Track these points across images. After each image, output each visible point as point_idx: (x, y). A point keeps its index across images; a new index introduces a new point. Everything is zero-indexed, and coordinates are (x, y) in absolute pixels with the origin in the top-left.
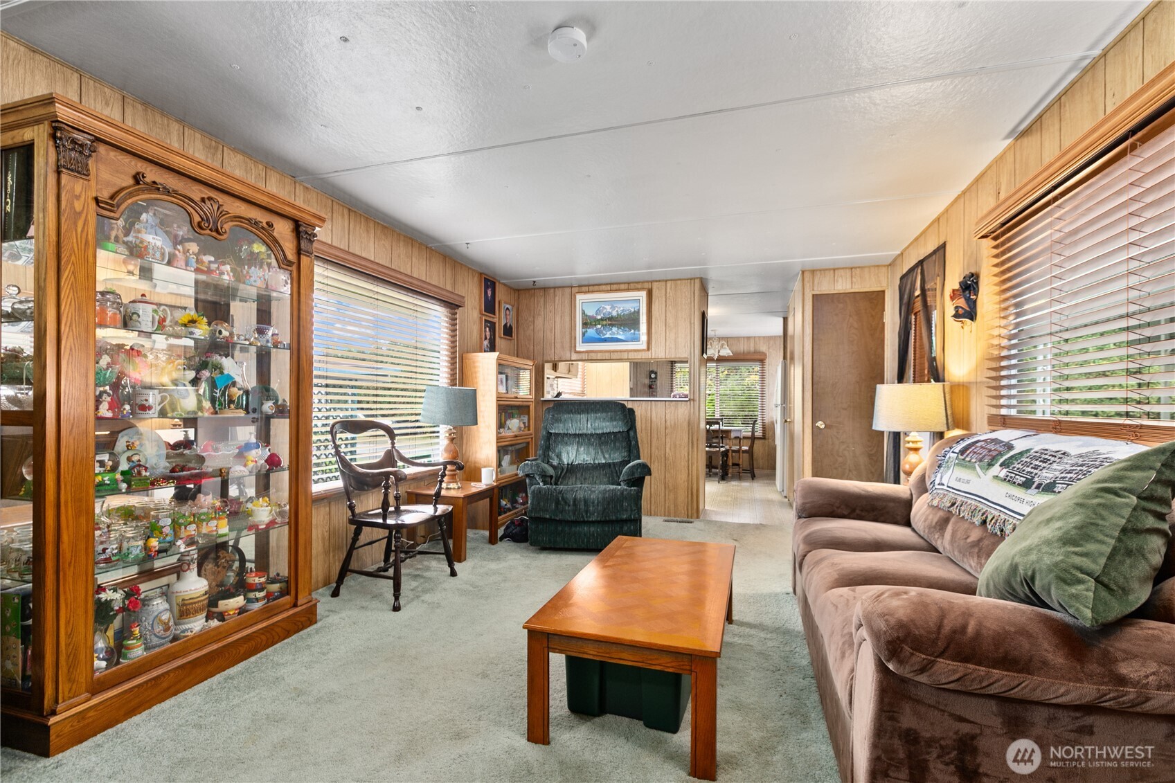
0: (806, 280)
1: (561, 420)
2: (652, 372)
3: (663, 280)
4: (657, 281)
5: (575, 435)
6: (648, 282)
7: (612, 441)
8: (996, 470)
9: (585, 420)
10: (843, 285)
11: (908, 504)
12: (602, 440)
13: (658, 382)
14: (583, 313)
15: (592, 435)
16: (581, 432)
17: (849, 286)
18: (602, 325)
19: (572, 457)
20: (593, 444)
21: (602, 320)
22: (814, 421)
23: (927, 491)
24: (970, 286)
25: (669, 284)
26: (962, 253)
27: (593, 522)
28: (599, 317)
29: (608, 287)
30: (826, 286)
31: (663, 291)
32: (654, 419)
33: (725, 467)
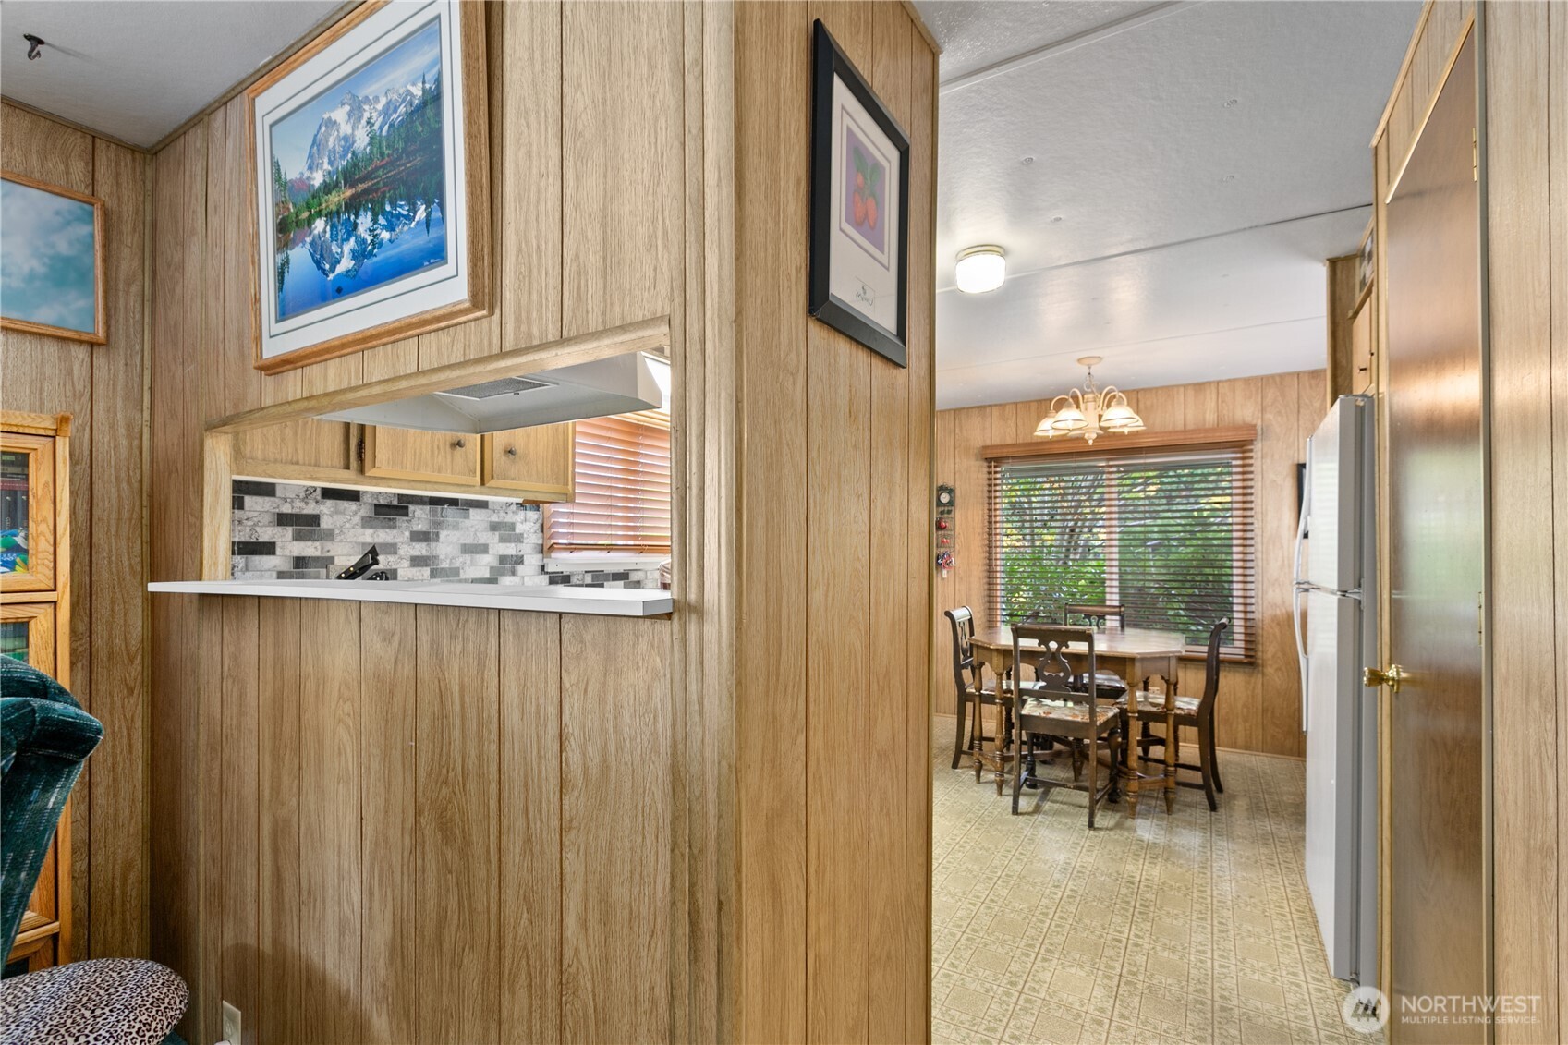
2: (942, 489)
13: (958, 513)
32: (513, 719)
33: (1118, 769)
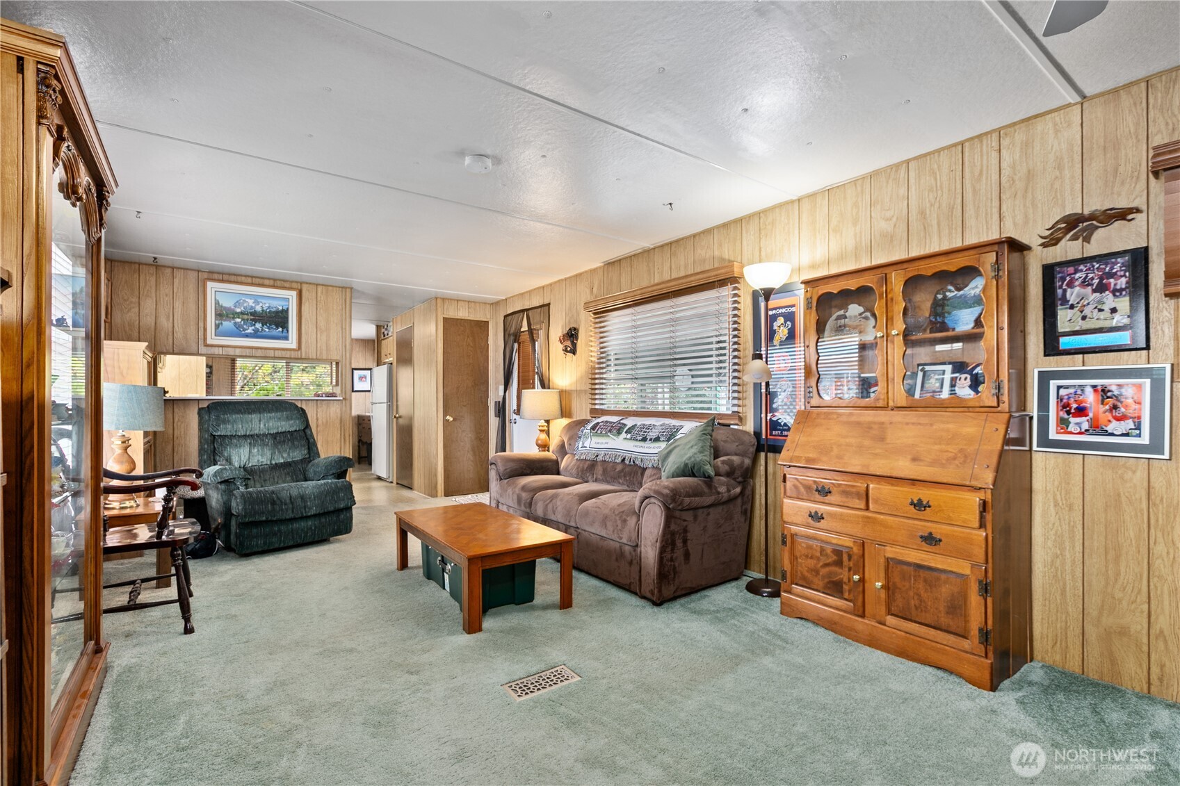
0: (439, 305)
1: (229, 421)
3: (314, 284)
4: (307, 283)
5: (245, 437)
6: (297, 282)
7: (289, 440)
8: (624, 435)
9: (257, 421)
10: (463, 313)
11: (557, 463)
12: (279, 439)
14: (217, 303)
15: (264, 435)
16: (252, 433)
17: (467, 315)
18: (243, 319)
19: (244, 459)
20: (267, 445)
21: (242, 313)
22: (445, 415)
23: (566, 454)
24: (572, 335)
25: (320, 288)
26: (564, 314)
27: (315, 516)
28: (238, 310)
29: (249, 280)
30: (453, 313)
31: (314, 294)
